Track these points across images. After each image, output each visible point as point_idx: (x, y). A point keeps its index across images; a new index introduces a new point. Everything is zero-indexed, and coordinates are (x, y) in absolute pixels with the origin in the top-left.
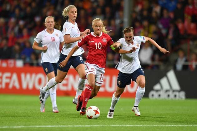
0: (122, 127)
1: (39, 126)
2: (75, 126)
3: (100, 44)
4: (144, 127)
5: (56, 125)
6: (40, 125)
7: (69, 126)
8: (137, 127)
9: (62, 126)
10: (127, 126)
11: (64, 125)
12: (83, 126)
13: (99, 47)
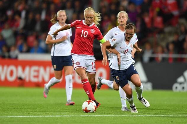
0: (91, 117)
1: (11, 117)
2: (46, 116)
3: (86, 32)
4: (113, 117)
5: (27, 115)
6: (11, 115)
7: (40, 116)
8: (105, 117)
9: (33, 116)
10: (96, 116)
11: (35, 115)
12: (54, 116)
13: (84, 35)
